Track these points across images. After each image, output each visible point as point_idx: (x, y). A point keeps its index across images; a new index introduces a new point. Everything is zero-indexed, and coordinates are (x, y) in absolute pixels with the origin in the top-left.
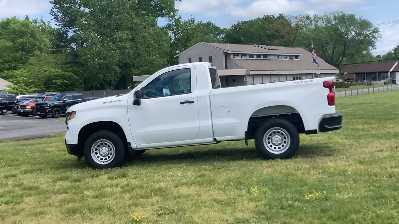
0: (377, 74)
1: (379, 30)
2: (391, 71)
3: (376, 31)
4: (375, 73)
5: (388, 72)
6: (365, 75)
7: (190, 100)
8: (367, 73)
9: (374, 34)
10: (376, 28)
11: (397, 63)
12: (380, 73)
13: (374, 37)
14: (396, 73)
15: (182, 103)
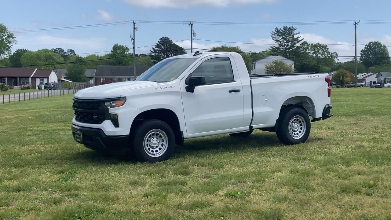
0: (18, 79)
1: (14, 36)
2: (31, 77)
3: (11, 36)
4: (16, 78)
5: (28, 78)
6: (6, 79)
7: (237, 89)
8: (8, 78)
9: (10, 39)
10: (11, 34)
11: (36, 69)
12: (20, 78)
13: (9, 42)
14: (36, 79)
15: (230, 92)
